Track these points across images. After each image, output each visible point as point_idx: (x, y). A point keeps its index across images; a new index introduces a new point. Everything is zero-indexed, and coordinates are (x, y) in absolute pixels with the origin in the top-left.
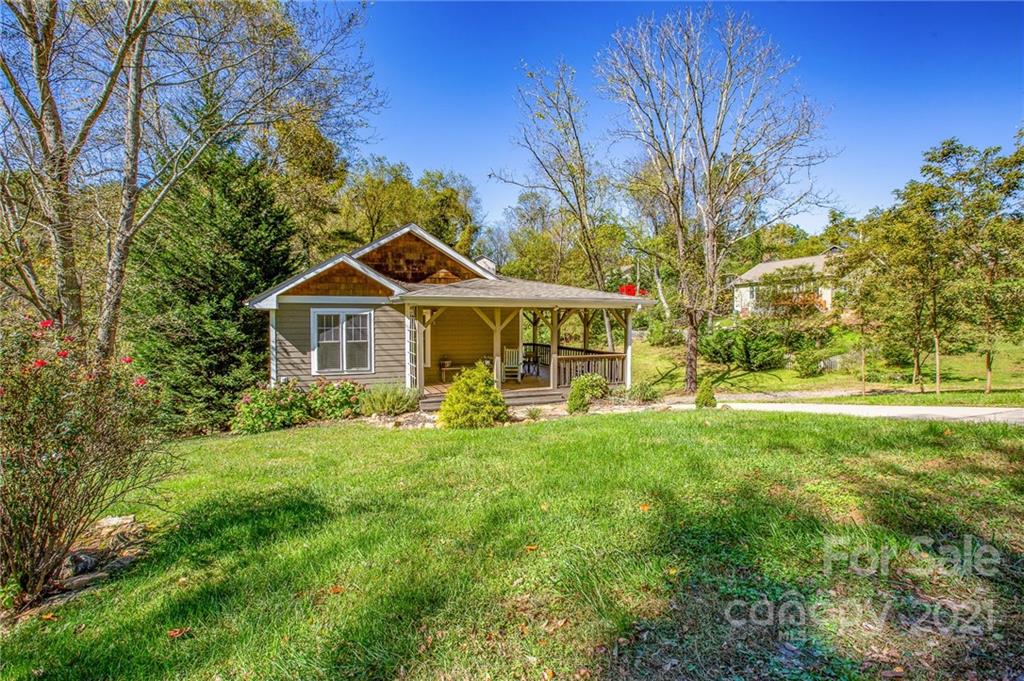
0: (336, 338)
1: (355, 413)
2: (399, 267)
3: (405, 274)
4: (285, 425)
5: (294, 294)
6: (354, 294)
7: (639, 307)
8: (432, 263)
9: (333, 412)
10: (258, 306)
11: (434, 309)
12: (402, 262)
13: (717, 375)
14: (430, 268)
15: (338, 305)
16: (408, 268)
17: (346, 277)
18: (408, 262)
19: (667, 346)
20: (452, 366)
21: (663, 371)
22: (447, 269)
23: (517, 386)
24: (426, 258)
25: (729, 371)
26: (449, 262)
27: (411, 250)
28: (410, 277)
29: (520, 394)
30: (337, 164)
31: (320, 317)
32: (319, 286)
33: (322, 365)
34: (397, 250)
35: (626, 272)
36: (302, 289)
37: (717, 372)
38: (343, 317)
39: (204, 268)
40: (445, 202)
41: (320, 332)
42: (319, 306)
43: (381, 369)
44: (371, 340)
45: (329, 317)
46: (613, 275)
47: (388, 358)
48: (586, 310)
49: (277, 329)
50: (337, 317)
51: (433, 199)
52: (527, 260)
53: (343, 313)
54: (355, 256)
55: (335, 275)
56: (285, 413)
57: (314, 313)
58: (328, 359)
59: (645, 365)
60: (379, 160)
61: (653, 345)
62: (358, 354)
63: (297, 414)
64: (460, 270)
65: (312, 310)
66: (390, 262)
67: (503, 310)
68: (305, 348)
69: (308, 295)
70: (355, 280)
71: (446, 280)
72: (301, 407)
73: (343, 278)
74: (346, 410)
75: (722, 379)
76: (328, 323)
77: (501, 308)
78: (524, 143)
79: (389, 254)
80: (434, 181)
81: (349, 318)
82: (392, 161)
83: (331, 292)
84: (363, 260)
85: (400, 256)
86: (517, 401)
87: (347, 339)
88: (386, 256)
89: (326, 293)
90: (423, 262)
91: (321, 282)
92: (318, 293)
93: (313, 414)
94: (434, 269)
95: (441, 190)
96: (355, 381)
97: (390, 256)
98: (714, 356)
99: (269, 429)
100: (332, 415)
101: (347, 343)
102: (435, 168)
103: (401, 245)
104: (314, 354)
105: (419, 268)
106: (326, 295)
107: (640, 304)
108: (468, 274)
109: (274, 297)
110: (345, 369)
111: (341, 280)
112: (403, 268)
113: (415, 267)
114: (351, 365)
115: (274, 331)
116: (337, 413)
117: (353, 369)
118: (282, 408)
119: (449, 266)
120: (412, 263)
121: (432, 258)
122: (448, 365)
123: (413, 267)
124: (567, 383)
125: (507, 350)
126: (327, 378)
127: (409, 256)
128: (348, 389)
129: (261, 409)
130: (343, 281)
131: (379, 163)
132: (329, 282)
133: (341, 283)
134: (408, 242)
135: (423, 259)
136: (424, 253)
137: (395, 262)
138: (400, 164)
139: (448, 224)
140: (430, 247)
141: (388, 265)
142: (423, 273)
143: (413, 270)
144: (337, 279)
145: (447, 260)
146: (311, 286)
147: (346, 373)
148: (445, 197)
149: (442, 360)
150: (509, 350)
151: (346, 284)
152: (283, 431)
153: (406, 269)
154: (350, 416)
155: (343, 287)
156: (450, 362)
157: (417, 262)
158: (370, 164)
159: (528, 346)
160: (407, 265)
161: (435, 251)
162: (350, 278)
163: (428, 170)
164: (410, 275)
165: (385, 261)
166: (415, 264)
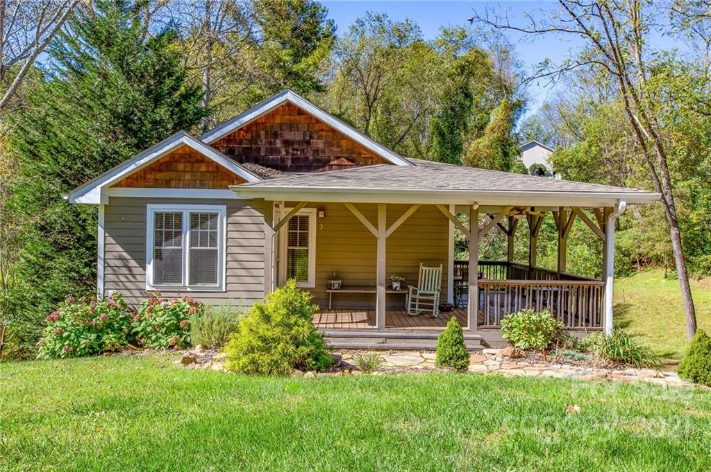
0: (178, 243)
1: (183, 342)
2: (273, 151)
3: (282, 160)
4: (93, 352)
5: (128, 185)
6: (202, 186)
7: (623, 204)
8: (319, 144)
9: (158, 339)
10: (77, 201)
12: (278, 144)
14: (316, 151)
15: (181, 200)
16: (287, 152)
17: (192, 163)
18: (287, 143)
20: (342, 287)
24: (311, 137)
26: (344, 143)
27: (292, 126)
28: (289, 163)
29: (414, 334)
31: (158, 216)
32: (159, 176)
33: (159, 278)
34: (272, 127)
36: (137, 180)
38: (186, 217)
40: (466, 69)
41: (158, 234)
42: (158, 201)
44: (221, 246)
45: (168, 216)
49: (106, 230)
50: (179, 216)
51: (448, 66)
53: (186, 210)
55: (176, 161)
56: (93, 336)
57: (152, 210)
58: (168, 271)
60: (379, 19)
62: (204, 268)
63: (109, 339)
64: (360, 154)
65: (149, 206)
66: (263, 144)
67: (390, 207)
68: (139, 255)
69: (146, 187)
70: (203, 168)
72: (121, 330)
73: (189, 165)
74: (171, 339)
76: (168, 227)
77: (388, 205)
79: (262, 133)
81: (194, 217)
83: (173, 183)
85: (275, 135)
86: (403, 344)
87: (191, 245)
88: (258, 135)
89: (167, 184)
90: (308, 143)
91: (160, 171)
92: (157, 184)
93: (134, 341)
94: (323, 151)
95: (462, 53)
96: (195, 301)
97: (263, 137)
99: (73, 353)
100: (157, 344)
101: (191, 251)
103: (278, 120)
104: (150, 268)
105: (302, 151)
106: (166, 187)
107: (623, 200)
108: (372, 157)
109: (98, 189)
110: (187, 284)
111: (185, 167)
112: (280, 152)
113: (297, 150)
114: (194, 280)
115: (103, 231)
116: (162, 341)
117: (199, 285)
118: (90, 329)
119: (344, 148)
120: (293, 145)
121: (320, 138)
122: (336, 286)
123: (293, 150)
124: (495, 323)
125: (424, 268)
126: (163, 295)
127: (289, 136)
128: (180, 311)
129: (64, 328)
130: (188, 169)
131: (377, 23)
132: (171, 171)
133: (184, 171)
134: (287, 117)
135: (308, 138)
136: (308, 130)
137: (270, 143)
138: (405, 22)
139: (471, 101)
140: (318, 121)
141: (259, 149)
142: (308, 158)
143: (293, 154)
144: (181, 166)
145: (341, 139)
146: (148, 176)
147: (189, 289)
148: (467, 61)
149: (330, 279)
150: (428, 269)
151: (192, 172)
152: (89, 360)
153: (284, 153)
154: (176, 347)
155: (188, 177)
156: (340, 282)
157: (300, 142)
158: (367, 26)
159: (499, 267)
160: (286, 147)
161: (324, 128)
162: (196, 165)
163: (447, 27)
164: (290, 161)
165: (256, 143)
166: (296, 146)
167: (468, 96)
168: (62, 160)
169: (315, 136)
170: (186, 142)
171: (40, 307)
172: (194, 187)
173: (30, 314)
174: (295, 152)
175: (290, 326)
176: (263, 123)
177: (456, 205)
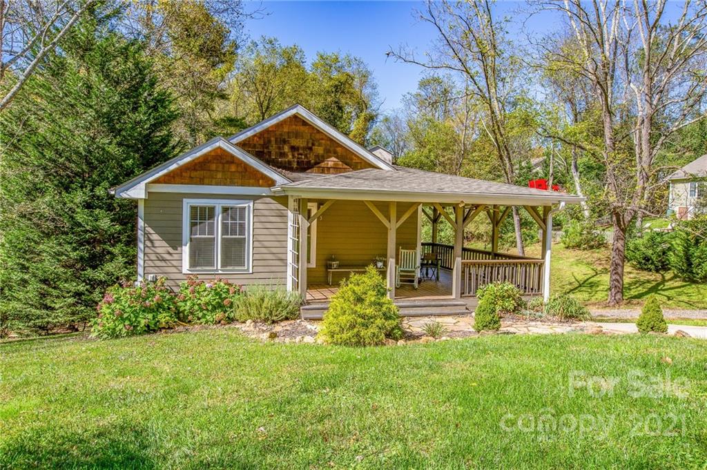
0: (211, 232)
1: (228, 317)
2: (283, 155)
3: (290, 162)
4: (149, 330)
5: (165, 183)
6: (232, 184)
7: (563, 204)
8: (319, 150)
9: (204, 315)
10: (124, 195)
11: (321, 203)
12: (286, 149)
13: (650, 286)
14: (317, 156)
15: (214, 195)
16: (293, 156)
17: (223, 164)
18: (293, 148)
19: (584, 249)
20: (340, 266)
21: (581, 278)
22: (337, 157)
23: (414, 292)
24: (313, 145)
25: (664, 281)
26: (339, 149)
27: (296, 135)
28: (295, 165)
29: (417, 303)
30: (227, 47)
31: (193, 209)
32: (194, 174)
33: (194, 263)
34: (281, 135)
35: (537, 165)
36: (173, 177)
37: (648, 281)
38: (218, 210)
39: (78, 153)
40: (339, 88)
41: (193, 225)
42: (192, 196)
43: (261, 269)
44: (249, 235)
45: (203, 209)
46: (521, 168)
47: (270, 257)
48: (495, 206)
49: (145, 221)
50: (212, 210)
51: (326, 85)
52: (426, 151)
53: (219, 205)
54: (235, 141)
55: (209, 162)
56: (150, 316)
57: (187, 204)
58: (201, 254)
59: (559, 270)
60: (271, 42)
61: (567, 248)
62: (234, 251)
63: (163, 317)
64: (352, 159)
65: (185, 201)
66: (273, 148)
67: (399, 204)
68: (175, 242)
69: (182, 183)
70: (233, 168)
71: (336, 169)
72: (169, 309)
73: (221, 166)
74: (219, 315)
75: (654, 289)
76: (202, 216)
77: (397, 202)
78: (427, 16)
79: (273, 139)
80: (327, 64)
81: (225, 210)
82: (285, 43)
83: (206, 181)
84: (243, 145)
85: (285, 142)
86: (412, 311)
87: (222, 235)
88: (269, 141)
89: (201, 182)
90: (311, 149)
91: (195, 170)
92: (191, 181)
93: (182, 318)
94: (323, 156)
95: (335, 75)
96: (230, 281)
97: (273, 143)
98: (645, 263)
99: (133, 332)
100: (203, 320)
101: (222, 239)
102: (330, 52)
103: (286, 130)
104: (186, 250)
105: (306, 156)
106: (200, 184)
107: (563, 201)
108: (361, 163)
109: (143, 185)
110: (219, 268)
111: (217, 167)
112: (287, 156)
113: (301, 154)
114: (226, 263)
115: (143, 223)
116: (208, 318)
117: (229, 268)
118: (146, 310)
119: (339, 154)
120: (298, 150)
121: (320, 145)
122: (335, 266)
123: (298, 154)
124: (472, 292)
125: (403, 251)
126: (199, 277)
127: (295, 142)
128: (221, 291)
129: (123, 310)
130: (220, 169)
131: (270, 46)
132: (204, 170)
133: (217, 171)
134: (294, 127)
135: (310, 145)
136: (311, 139)
137: (279, 148)
138: (293, 47)
139: (342, 111)
140: (319, 132)
141: (270, 152)
142: (310, 161)
143: (298, 158)
144: (214, 167)
145: (337, 147)
146: (184, 174)
147: (220, 272)
148: (340, 82)
149: (329, 260)
150: (406, 251)
151: (223, 172)
152: (147, 337)
153: (290, 157)
154: (222, 322)
155: (219, 175)
156: (338, 262)
157: (304, 149)
158: (261, 47)
159: (426, 247)
160: (292, 152)
161: (324, 137)
162: (227, 166)
163: (322, 52)
164: (296, 164)
165: (267, 148)
166: (301, 151)
167: (340, 108)
168: (49, 154)
169: (316, 144)
170: (222, 146)
171: (29, 288)
172: (225, 185)
173: (21, 295)
174: (300, 156)
175: (381, 305)
176: (273, 131)
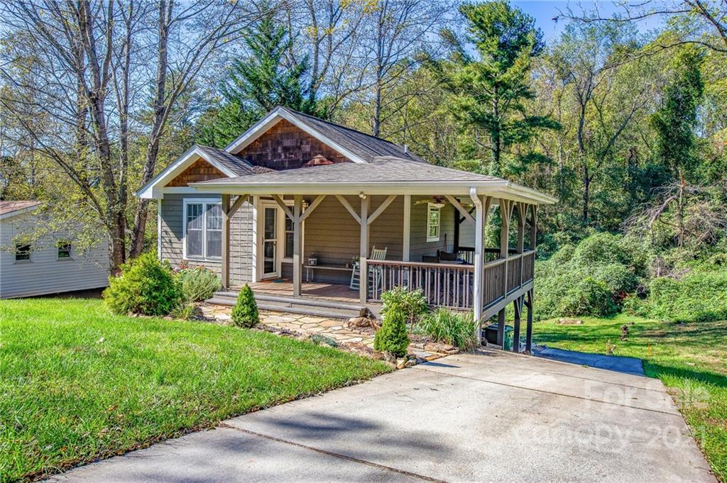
0: (200, 226)
2: (276, 155)
3: (282, 162)
5: (173, 186)
8: (307, 148)
12: (280, 150)
14: (305, 155)
15: (202, 195)
16: (286, 157)
18: (286, 149)
22: (322, 154)
24: (301, 143)
27: (287, 136)
28: (287, 165)
31: (189, 206)
32: (190, 177)
34: (276, 137)
36: (178, 181)
38: (204, 208)
41: (189, 220)
42: (189, 196)
45: (195, 206)
49: (162, 217)
50: (200, 206)
53: (205, 202)
55: (200, 167)
58: (194, 246)
65: (185, 200)
66: (270, 150)
69: (181, 186)
71: (322, 164)
73: (206, 169)
76: (195, 212)
79: (270, 142)
81: (209, 207)
85: (279, 143)
87: (207, 228)
88: (267, 145)
90: (299, 148)
91: (190, 174)
94: (310, 154)
97: (270, 145)
101: (207, 232)
103: (279, 132)
104: (184, 240)
105: (295, 155)
110: (205, 256)
111: (204, 171)
112: (281, 156)
113: (292, 154)
114: (209, 254)
117: (212, 257)
119: (324, 152)
120: (289, 150)
121: (307, 143)
122: (312, 263)
123: (289, 154)
125: (375, 250)
127: (287, 143)
133: (204, 174)
134: (286, 128)
135: (299, 144)
136: (300, 138)
137: (274, 150)
141: (267, 154)
142: (299, 160)
143: (289, 158)
147: (206, 260)
151: (208, 174)
153: (283, 157)
157: (294, 148)
160: (284, 152)
164: (287, 163)
165: (265, 150)
166: (291, 151)
169: (304, 142)
170: (197, 153)
174: (291, 156)
177: (412, 196)
